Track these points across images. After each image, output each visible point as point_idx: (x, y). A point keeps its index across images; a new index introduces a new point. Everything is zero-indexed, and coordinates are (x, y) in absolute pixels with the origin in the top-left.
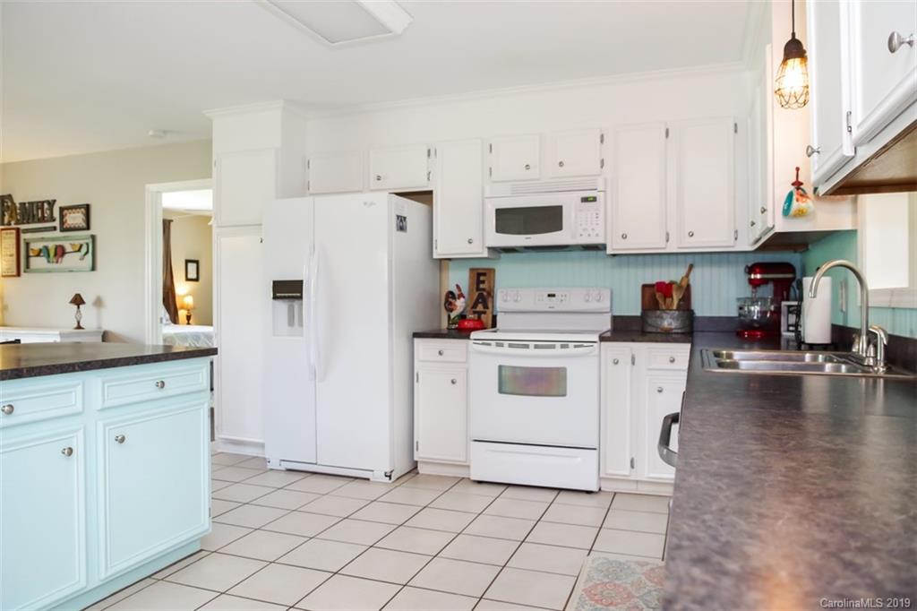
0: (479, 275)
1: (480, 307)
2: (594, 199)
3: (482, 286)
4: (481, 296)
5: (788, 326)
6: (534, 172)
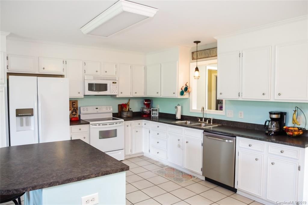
0: (73, 102)
1: (74, 113)
2: (116, 83)
3: (74, 106)
4: (74, 109)
5: (152, 114)
6: (99, 73)
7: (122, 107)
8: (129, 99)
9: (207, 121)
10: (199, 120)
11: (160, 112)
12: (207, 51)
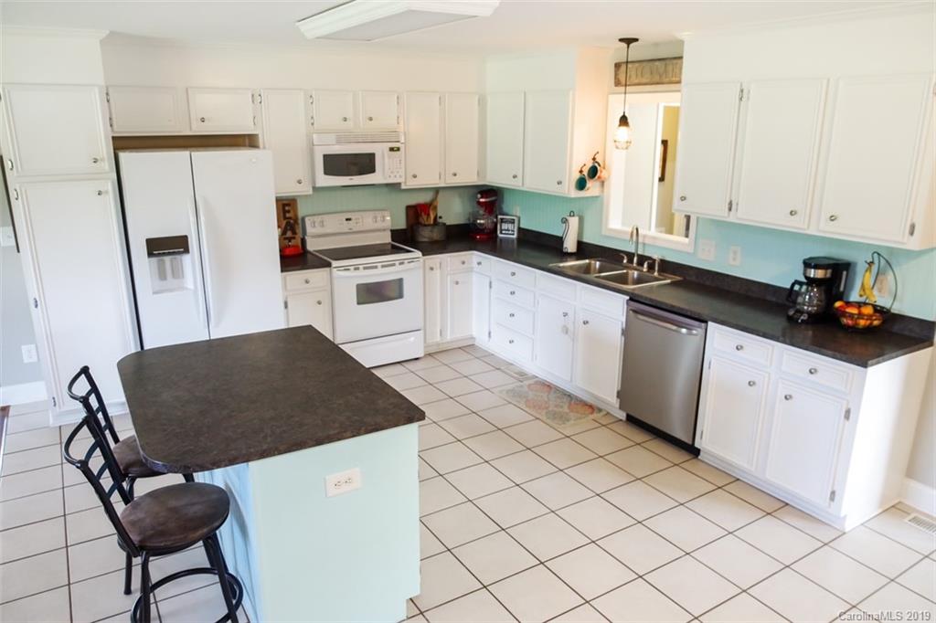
0: (284, 205)
1: (289, 234)
2: (398, 149)
3: (288, 215)
4: (288, 224)
5: (501, 230)
6: (350, 124)
7: (417, 213)
8: (437, 190)
9: (646, 265)
10: (625, 261)
11: (522, 226)
12: (657, 63)
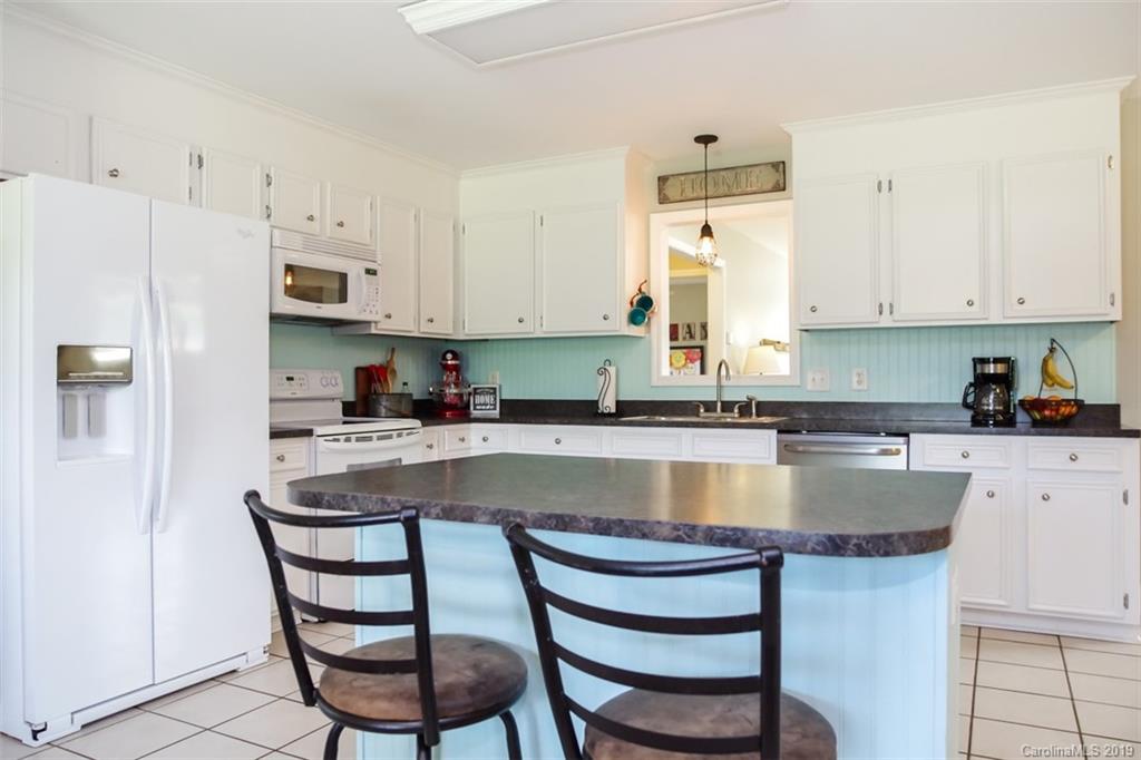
2: (375, 273)
5: (475, 405)
7: (369, 379)
8: (392, 349)
9: (736, 411)
10: (702, 410)
